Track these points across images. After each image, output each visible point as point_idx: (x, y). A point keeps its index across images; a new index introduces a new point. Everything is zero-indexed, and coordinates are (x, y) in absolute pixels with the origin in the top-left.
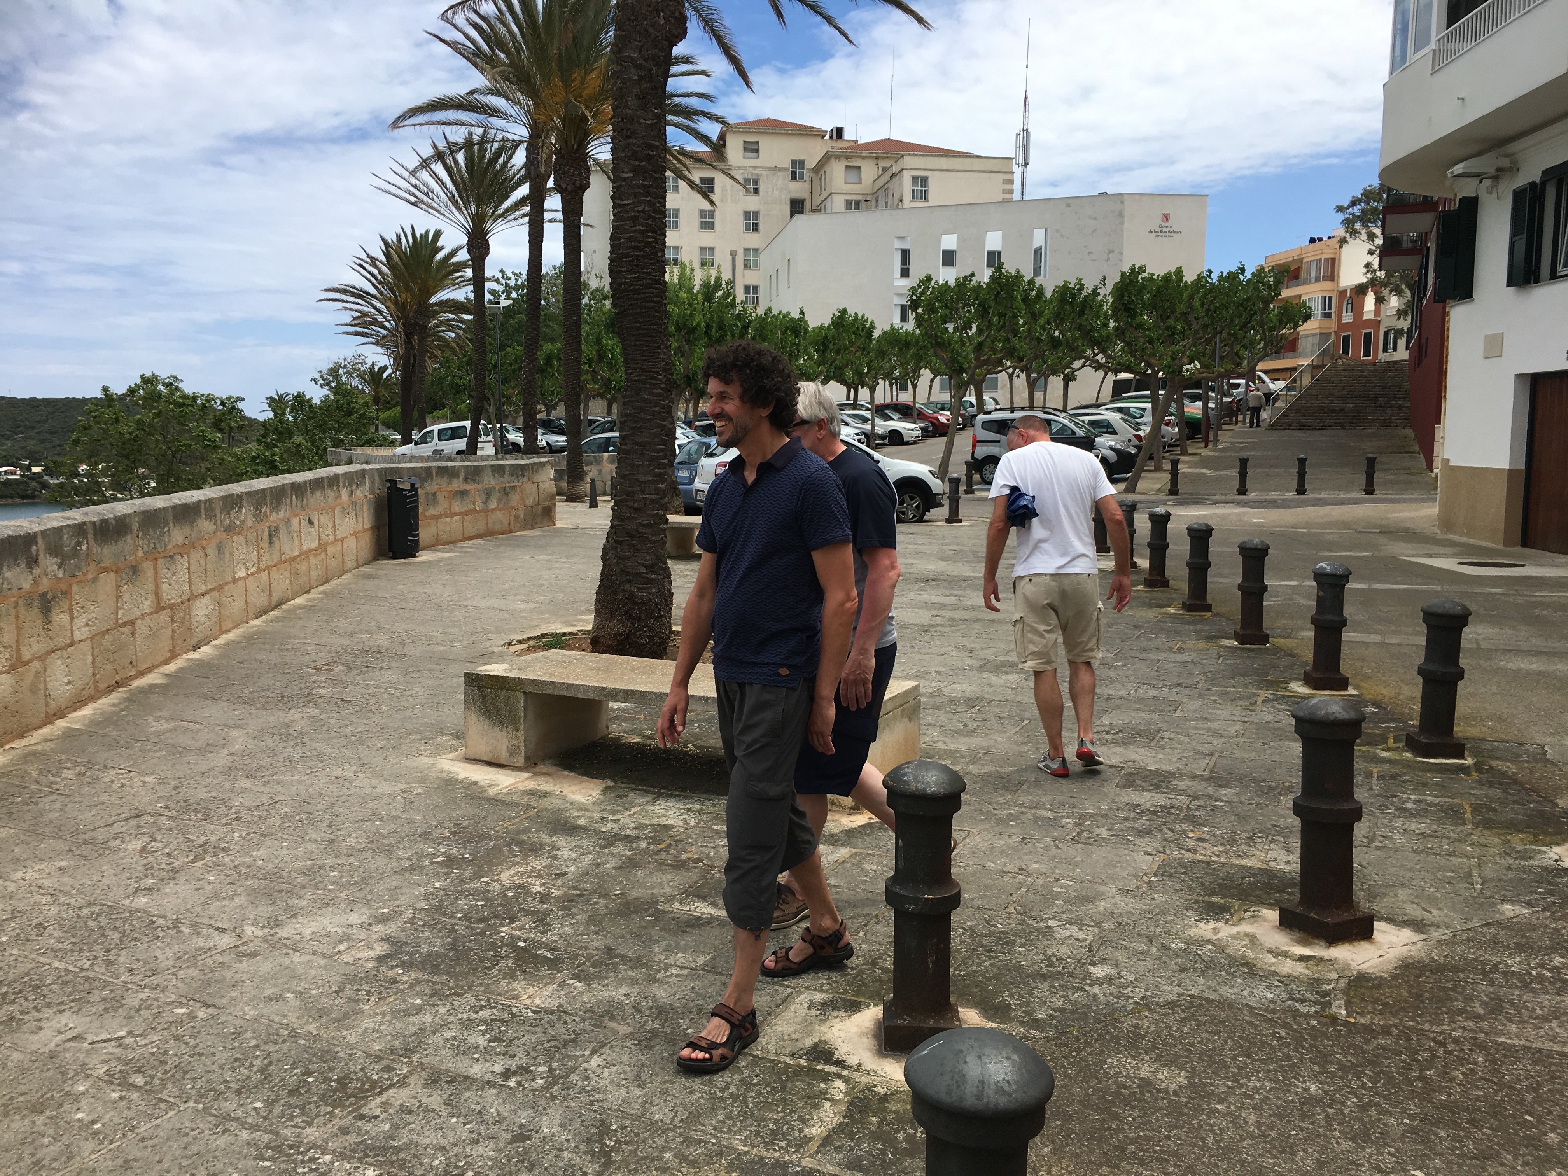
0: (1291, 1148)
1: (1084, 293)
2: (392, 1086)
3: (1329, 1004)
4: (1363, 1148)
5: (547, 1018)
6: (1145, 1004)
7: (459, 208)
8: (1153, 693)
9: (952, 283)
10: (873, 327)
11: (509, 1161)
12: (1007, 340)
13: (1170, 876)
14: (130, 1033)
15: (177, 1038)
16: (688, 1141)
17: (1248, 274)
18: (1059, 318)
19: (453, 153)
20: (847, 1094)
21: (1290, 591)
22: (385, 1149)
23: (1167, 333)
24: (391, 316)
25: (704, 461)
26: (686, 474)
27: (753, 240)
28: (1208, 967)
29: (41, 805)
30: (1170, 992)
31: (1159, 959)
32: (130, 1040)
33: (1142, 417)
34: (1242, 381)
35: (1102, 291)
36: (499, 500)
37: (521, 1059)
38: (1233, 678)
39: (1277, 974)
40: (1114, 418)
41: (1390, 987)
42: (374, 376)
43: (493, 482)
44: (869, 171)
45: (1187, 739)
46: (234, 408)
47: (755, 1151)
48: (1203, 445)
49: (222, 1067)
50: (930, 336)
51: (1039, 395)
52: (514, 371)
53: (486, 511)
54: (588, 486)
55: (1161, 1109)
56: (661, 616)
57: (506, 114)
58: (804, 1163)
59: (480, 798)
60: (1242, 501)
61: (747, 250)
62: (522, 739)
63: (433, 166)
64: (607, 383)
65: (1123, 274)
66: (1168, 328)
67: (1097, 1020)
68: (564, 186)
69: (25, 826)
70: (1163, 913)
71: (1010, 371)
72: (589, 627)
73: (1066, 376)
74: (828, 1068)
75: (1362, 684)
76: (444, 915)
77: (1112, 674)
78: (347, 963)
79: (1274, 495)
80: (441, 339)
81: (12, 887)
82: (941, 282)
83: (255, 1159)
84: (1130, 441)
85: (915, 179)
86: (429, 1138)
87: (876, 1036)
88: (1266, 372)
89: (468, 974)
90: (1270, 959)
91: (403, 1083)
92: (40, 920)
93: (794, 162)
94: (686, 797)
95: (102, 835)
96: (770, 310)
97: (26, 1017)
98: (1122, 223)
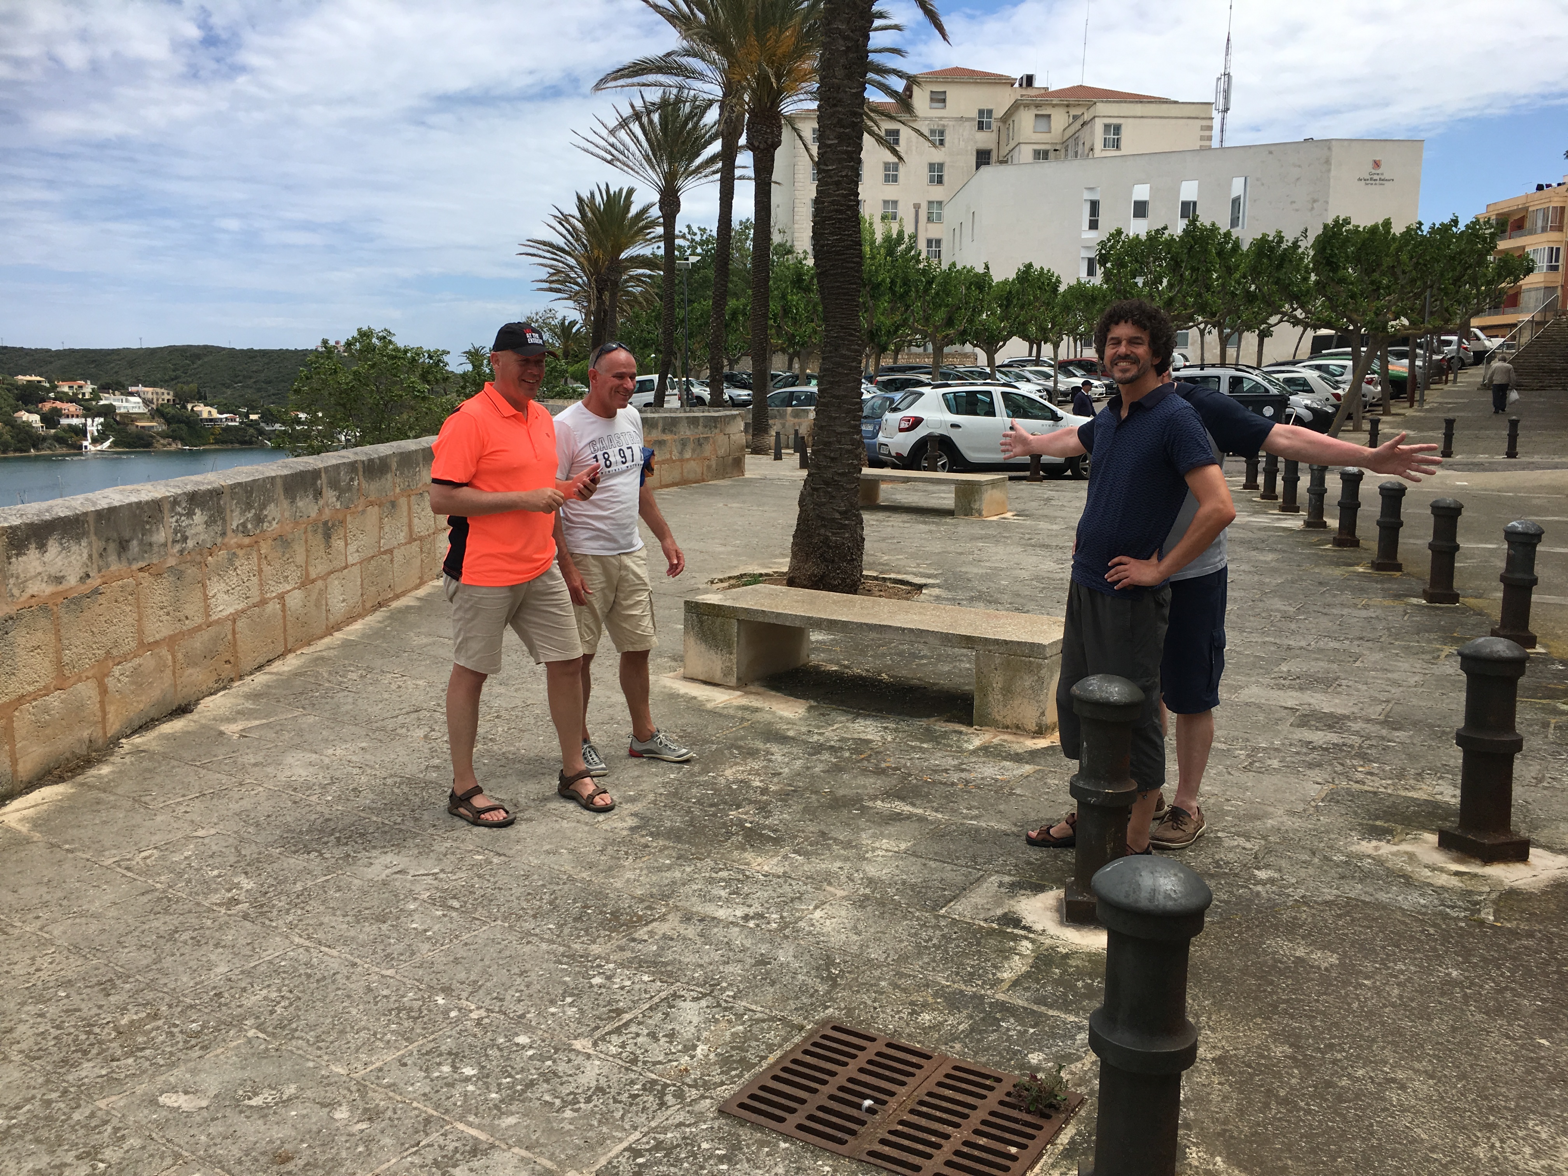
0: (1429, 1016)
1: (1284, 246)
2: (654, 920)
3: (1479, 911)
4: (1496, 1020)
5: (775, 880)
6: (1304, 901)
7: (652, 167)
8: (1333, 644)
9: (1143, 237)
10: (1058, 281)
11: (755, 978)
12: (1200, 295)
13: (1338, 802)
14: (442, 871)
15: (479, 876)
16: (901, 975)
17: (1462, 227)
18: (1255, 272)
19: (649, 113)
20: (1033, 951)
21: (1487, 554)
22: (655, 964)
23: (1371, 288)
24: (584, 272)
25: (888, 416)
26: (870, 428)
27: (937, 193)
28: (1366, 876)
29: (336, 699)
30: (1329, 894)
31: (1320, 868)
32: (442, 876)
33: (1341, 375)
34: (1454, 338)
35: (1303, 244)
36: (694, 450)
37: (757, 908)
38: (1418, 634)
39: (1432, 885)
40: (1311, 375)
41: (1540, 901)
42: (565, 330)
43: (688, 433)
44: (1059, 119)
45: (1365, 687)
46: (439, 360)
47: (956, 986)
48: (1408, 404)
49: (518, 898)
50: (1119, 292)
51: (1231, 352)
52: (700, 326)
53: (682, 460)
54: (773, 439)
55: (1313, 980)
56: (853, 560)
57: (701, 74)
58: (997, 996)
59: (700, 710)
60: (1447, 463)
61: (930, 203)
62: (735, 661)
63: (631, 126)
64: (791, 338)
65: (1326, 226)
66: (1372, 283)
67: (1259, 911)
68: (756, 144)
69: (327, 715)
70: (1327, 832)
71: (1202, 326)
72: (785, 569)
73: (1261, 332)
74: (1016, 931)
75: (1551, 643)
76: (681, 799)
77: (1293, 626)
78: (606, 830)
79: (1482, 457)
80: (629, 293)
81: (327, 761)
82: (1131, 235)
83: (555, 962)
84: (1327, 399)
85: (1107, 127)
86: (689, 958)
87: (1058, 910)
88: (1482, 329)
89: (706, 844)
90: (1427, 872)
91: (663, 918)
92: (355, 785)
93: (981, 112)
94: (882, 718)
95: (390, 724)
96: (954, 265)
97: (359, 855)
98: (1329, 171)
